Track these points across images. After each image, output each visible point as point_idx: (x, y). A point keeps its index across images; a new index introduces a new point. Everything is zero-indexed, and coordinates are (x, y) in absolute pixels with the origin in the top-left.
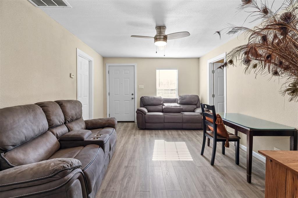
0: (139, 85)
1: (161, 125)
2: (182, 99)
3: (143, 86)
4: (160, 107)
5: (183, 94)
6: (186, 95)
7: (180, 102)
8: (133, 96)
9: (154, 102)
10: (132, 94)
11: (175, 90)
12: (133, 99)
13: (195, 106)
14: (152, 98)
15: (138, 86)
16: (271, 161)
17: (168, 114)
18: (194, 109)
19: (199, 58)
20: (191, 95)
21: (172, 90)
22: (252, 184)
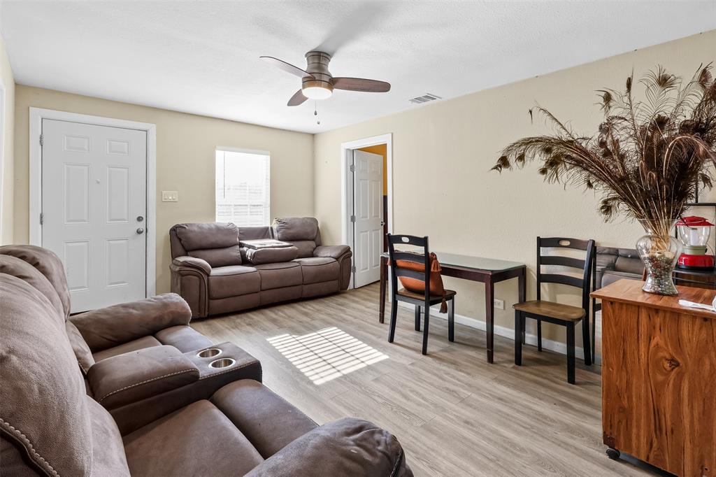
0: (164, 192)
1: (254, 299)
2: (287, 228)
3: (176, 192)
4: (234, 253)
5: (287, 216)
6: (294, 219)
7: (282, 235)
8: (141, 225)
9: (220, 239)
10: (140, 219)
11: (261, 207)
12: (139, 232)
13: (313, 244)
14: (210, 229)
15: (159, 194)
16: (612, 303)
17: (268, 267)
18: (312, 250)
19: (313, 135)
20: (304, 219)
21: (254, 206)
22: (495, 363)
